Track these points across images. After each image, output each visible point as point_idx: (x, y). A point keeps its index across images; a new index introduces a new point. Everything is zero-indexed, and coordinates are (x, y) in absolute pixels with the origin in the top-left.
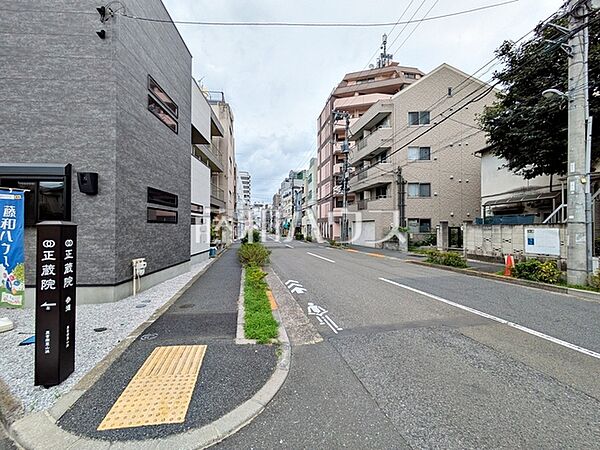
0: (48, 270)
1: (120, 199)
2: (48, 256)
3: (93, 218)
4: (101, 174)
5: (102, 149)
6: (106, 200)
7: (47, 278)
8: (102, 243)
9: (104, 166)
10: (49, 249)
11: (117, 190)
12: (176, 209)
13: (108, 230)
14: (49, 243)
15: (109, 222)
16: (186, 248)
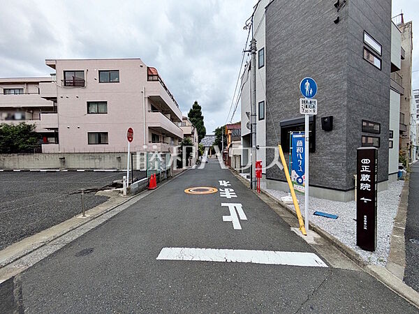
0: (365, 177)
1: (349, 131)
2: (365, 169)
3: (329, 146)
4: (335, 116)
5: (336, 99)
6: (339, 133)
7: (365, 182)
8: (336, 162)
9: (338, 111)
10: (365, 165)
11: (347, 125)
12: (379, 136)
13: (340, 153)
14: (366, 161)
15: (341, 148)
16: (385, 169)
